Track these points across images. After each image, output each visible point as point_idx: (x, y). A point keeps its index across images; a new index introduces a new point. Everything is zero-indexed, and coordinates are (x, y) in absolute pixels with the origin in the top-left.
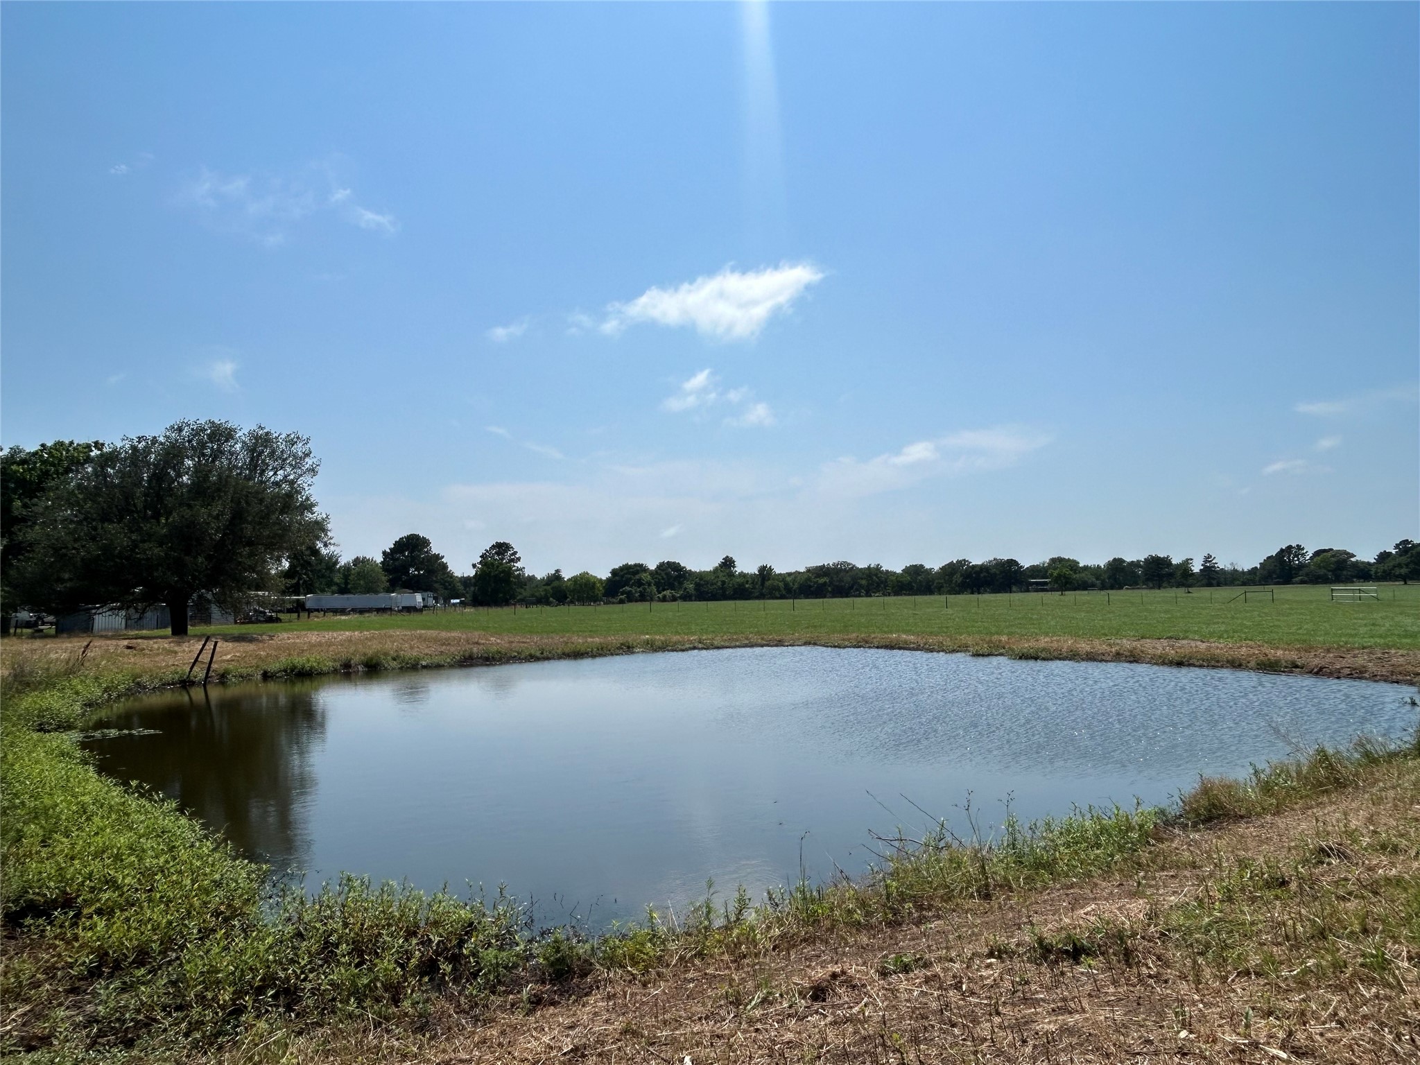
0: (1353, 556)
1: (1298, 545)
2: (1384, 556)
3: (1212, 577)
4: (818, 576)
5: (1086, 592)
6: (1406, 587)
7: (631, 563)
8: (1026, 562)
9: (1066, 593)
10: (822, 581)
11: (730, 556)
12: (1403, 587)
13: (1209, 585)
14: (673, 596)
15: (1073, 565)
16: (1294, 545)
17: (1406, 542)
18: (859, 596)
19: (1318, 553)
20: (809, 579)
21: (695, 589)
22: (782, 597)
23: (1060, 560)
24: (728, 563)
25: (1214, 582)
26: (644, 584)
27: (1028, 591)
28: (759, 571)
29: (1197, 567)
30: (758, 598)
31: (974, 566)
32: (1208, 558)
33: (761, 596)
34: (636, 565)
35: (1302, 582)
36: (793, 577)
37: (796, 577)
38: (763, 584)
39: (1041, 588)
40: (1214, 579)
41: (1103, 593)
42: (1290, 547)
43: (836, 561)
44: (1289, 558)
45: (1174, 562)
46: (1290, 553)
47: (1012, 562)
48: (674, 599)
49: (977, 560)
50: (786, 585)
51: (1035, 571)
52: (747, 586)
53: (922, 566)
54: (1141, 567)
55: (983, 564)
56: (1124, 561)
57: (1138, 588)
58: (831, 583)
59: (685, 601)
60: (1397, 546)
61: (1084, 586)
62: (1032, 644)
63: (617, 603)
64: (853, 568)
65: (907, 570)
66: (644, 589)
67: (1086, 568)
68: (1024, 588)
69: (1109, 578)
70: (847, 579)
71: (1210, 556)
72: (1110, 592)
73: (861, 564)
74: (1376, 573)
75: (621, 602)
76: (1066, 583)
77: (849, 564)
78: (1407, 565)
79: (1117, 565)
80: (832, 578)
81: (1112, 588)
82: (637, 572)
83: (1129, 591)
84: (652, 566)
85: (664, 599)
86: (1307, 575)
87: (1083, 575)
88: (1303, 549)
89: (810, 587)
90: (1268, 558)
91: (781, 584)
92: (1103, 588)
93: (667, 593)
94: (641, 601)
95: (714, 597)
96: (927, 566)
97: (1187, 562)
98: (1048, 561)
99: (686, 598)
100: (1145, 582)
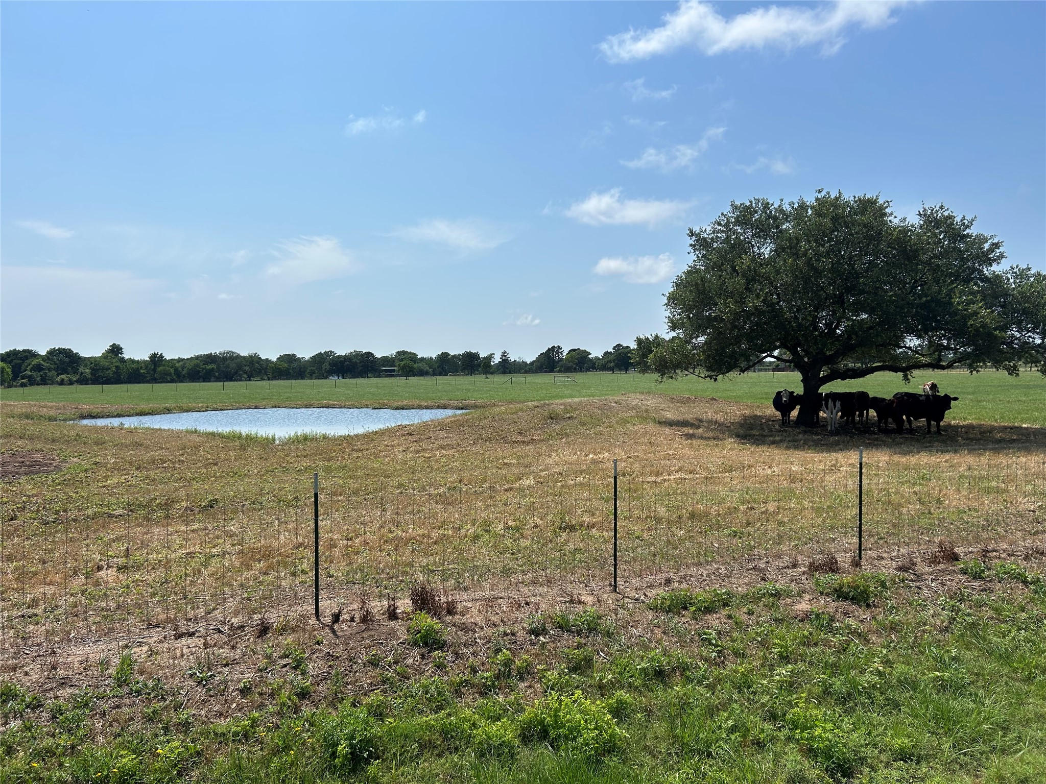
0: (590, 354)
1: (559, 346)
2: (606, 354)
3: (507, 367)
4: (206, 363)
5: (422, 378)
6: (627, 375)
7: (20, 348)
8: (378, 354)
9: (410, 378)
10: (210, 367)
11: (117, 343)
12: (611, 375)
13: (504, 373)
14: (70, 380)
15: (412, 357)
16: (556, 346)
17: (619, 345)
18: (241, 380)
19: (570, 352)
20: (197, 365)
21: (92, 374)
22: (172, 381)
23: (404, 353)
24: (115, 350)
25: (508, 371)
26: (44, 369)
27: (379, 376)
28: (150, 358)
29: (497, 359)
30: (148, 382)
31: (339, 357)
32: (504, 354)
33: (154, 380)
34: (24, 351)
35: (560, 371)
36: (181, 363)
37: (185, 364)
38: (154, 370)
39: (390, 374)
40: (507, 368)
41: (434, 378)
42: (554, 347)
43: (222, 351)
44: (553, 355)
45: (481, 356)
46: (553, 351)
47: (369, 354)
48: (71, 383)
50: (176, 370)
51: (386, 360)
52: (142, 371)
53: (294, 355)
54: (460, 359)
55: (346, 355)
56: (449, 355)
57: (458, 375)
58: (218, 369)
59: (82, 384)
60: (614, 348)
61: (422, 373)
62: (400, 403)
63: (18, 386)
64: (238, 356)
65: (280, 359)
66: (46, 373)
67: (422, 359)
68: (377, 374)
69: (438, 368)
70: (233, 365)
71: (494, 354)
72: (438, 377)
73: (244, 353)
74: (598, 366)
75: (23, 385)
76: (410, 371)
77: (234, 353)
78: (614, 361)
79: (444, 357)
80: (218, 365)
81: (440, 374)
82: (26, 358)
83: (451, 377)
84: (43, 352)
85: (62, 383)
86: (562, 366)
87: (420, 365)
88: (561, 349)
89: (199, 372)
90: (541, 354)
91: (172, 371)
92: (434, 374)
93: (64, 376)
94: (42, 384)
95: (108, 382)
96: (299, 356)
97: (490, 357)
98: (395, 353)
99: (83, 381)
100: (463, 370)
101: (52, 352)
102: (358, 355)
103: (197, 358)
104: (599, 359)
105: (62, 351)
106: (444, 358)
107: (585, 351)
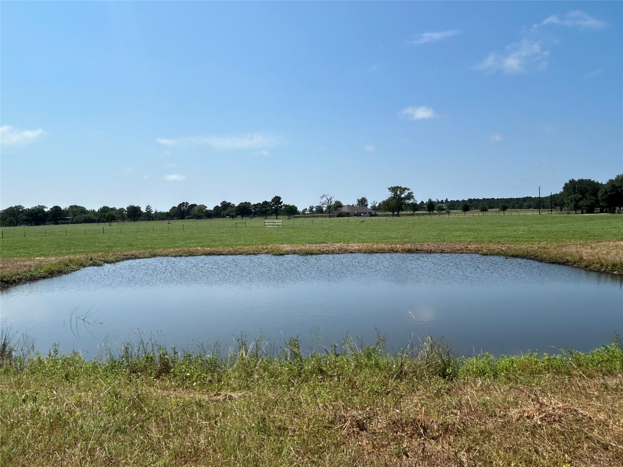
0: (206, 207)
1: (186, 202)
2: (217, 208)
6: (233, 220)
15: (82, 210)
16: (185, 202)
17: (224, 202)
39: (66, 222)
42: (184, 203)
44: (183, 208)
46: (184, 205)
60: (221, 204)
69: (102, 217)
79: (105, 209)
87: (88, 215)
92: (100, 221)
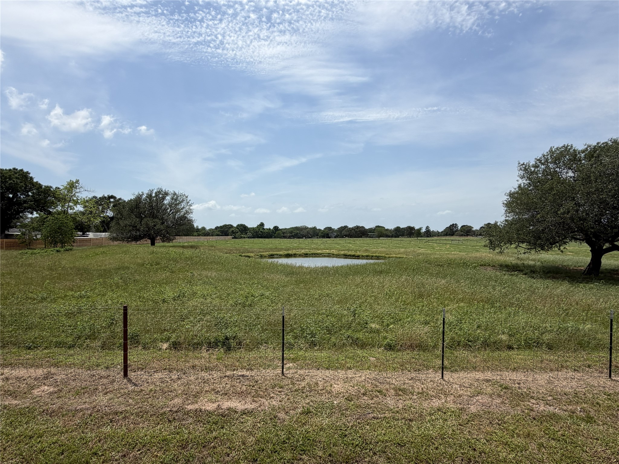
3: (429, 233)
7: (227, 224)
8: (367, 227)
10: (296, 232)
11: (263, 222)
13: (427, 237)
19: (462, 227)
23: (379, 227)
24: (262, 225)
25: (429, 236)
29: (424, 230)
32: (427, 227)
35: (457, 236)
38: (275, 233)
45: (416, 229)
47: (362, 227)
49: (350, 226)
50: (284, 233)
51: (371, 230)
52: (270, 233)
54: (405, 230)
55: (353, 228)
56: (400, 228)
57: (404, 238)
58: (300, 233)
61: (388, 236)
64: (306, 228)
67: (388, 230)
68: (367, 236)
70: (306, 231)
71: (428, 227)
76: (381, 235)
81: (395, 238)
82: (230, 228)
84: (235, 225)
86: (458, 233)
88: (457, 225)
90: (447, 228)
91: (282, 233)
93: (242, 236)
96: (333, 228)
97: (420, 229)
98: (375, 227)
100: (407, 235)
101: (238, 225)
102: (358, 227)
103: (292, 228)
104: (478, 230)
105: (242, 225)
106: (398, 229)
107: (470, 227)
